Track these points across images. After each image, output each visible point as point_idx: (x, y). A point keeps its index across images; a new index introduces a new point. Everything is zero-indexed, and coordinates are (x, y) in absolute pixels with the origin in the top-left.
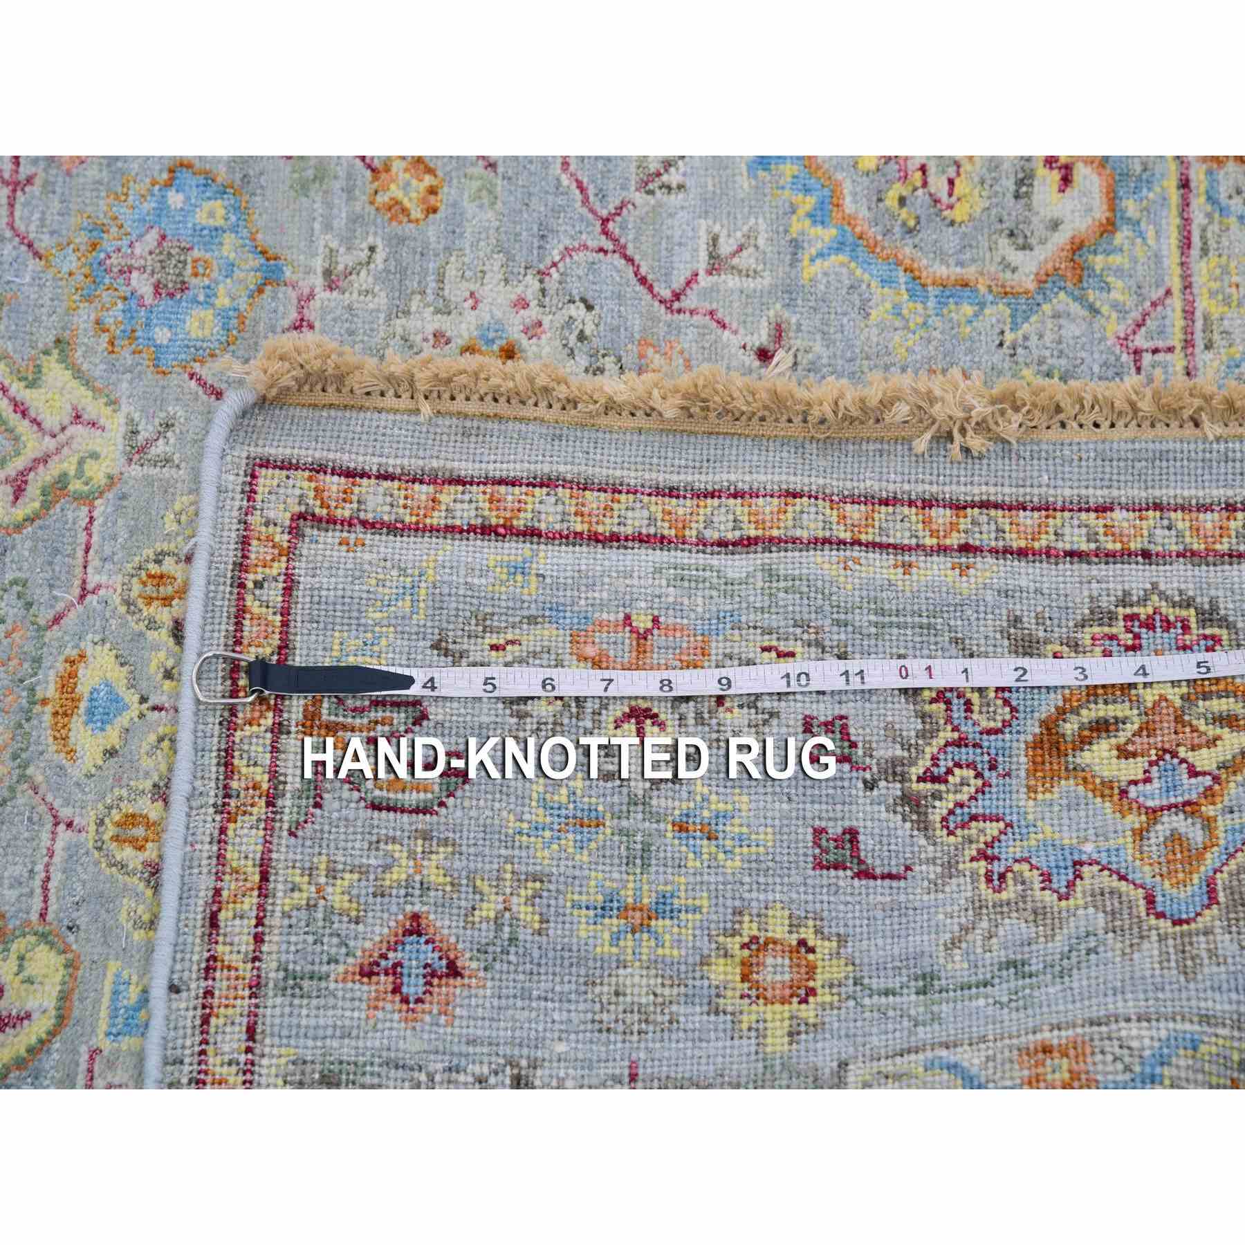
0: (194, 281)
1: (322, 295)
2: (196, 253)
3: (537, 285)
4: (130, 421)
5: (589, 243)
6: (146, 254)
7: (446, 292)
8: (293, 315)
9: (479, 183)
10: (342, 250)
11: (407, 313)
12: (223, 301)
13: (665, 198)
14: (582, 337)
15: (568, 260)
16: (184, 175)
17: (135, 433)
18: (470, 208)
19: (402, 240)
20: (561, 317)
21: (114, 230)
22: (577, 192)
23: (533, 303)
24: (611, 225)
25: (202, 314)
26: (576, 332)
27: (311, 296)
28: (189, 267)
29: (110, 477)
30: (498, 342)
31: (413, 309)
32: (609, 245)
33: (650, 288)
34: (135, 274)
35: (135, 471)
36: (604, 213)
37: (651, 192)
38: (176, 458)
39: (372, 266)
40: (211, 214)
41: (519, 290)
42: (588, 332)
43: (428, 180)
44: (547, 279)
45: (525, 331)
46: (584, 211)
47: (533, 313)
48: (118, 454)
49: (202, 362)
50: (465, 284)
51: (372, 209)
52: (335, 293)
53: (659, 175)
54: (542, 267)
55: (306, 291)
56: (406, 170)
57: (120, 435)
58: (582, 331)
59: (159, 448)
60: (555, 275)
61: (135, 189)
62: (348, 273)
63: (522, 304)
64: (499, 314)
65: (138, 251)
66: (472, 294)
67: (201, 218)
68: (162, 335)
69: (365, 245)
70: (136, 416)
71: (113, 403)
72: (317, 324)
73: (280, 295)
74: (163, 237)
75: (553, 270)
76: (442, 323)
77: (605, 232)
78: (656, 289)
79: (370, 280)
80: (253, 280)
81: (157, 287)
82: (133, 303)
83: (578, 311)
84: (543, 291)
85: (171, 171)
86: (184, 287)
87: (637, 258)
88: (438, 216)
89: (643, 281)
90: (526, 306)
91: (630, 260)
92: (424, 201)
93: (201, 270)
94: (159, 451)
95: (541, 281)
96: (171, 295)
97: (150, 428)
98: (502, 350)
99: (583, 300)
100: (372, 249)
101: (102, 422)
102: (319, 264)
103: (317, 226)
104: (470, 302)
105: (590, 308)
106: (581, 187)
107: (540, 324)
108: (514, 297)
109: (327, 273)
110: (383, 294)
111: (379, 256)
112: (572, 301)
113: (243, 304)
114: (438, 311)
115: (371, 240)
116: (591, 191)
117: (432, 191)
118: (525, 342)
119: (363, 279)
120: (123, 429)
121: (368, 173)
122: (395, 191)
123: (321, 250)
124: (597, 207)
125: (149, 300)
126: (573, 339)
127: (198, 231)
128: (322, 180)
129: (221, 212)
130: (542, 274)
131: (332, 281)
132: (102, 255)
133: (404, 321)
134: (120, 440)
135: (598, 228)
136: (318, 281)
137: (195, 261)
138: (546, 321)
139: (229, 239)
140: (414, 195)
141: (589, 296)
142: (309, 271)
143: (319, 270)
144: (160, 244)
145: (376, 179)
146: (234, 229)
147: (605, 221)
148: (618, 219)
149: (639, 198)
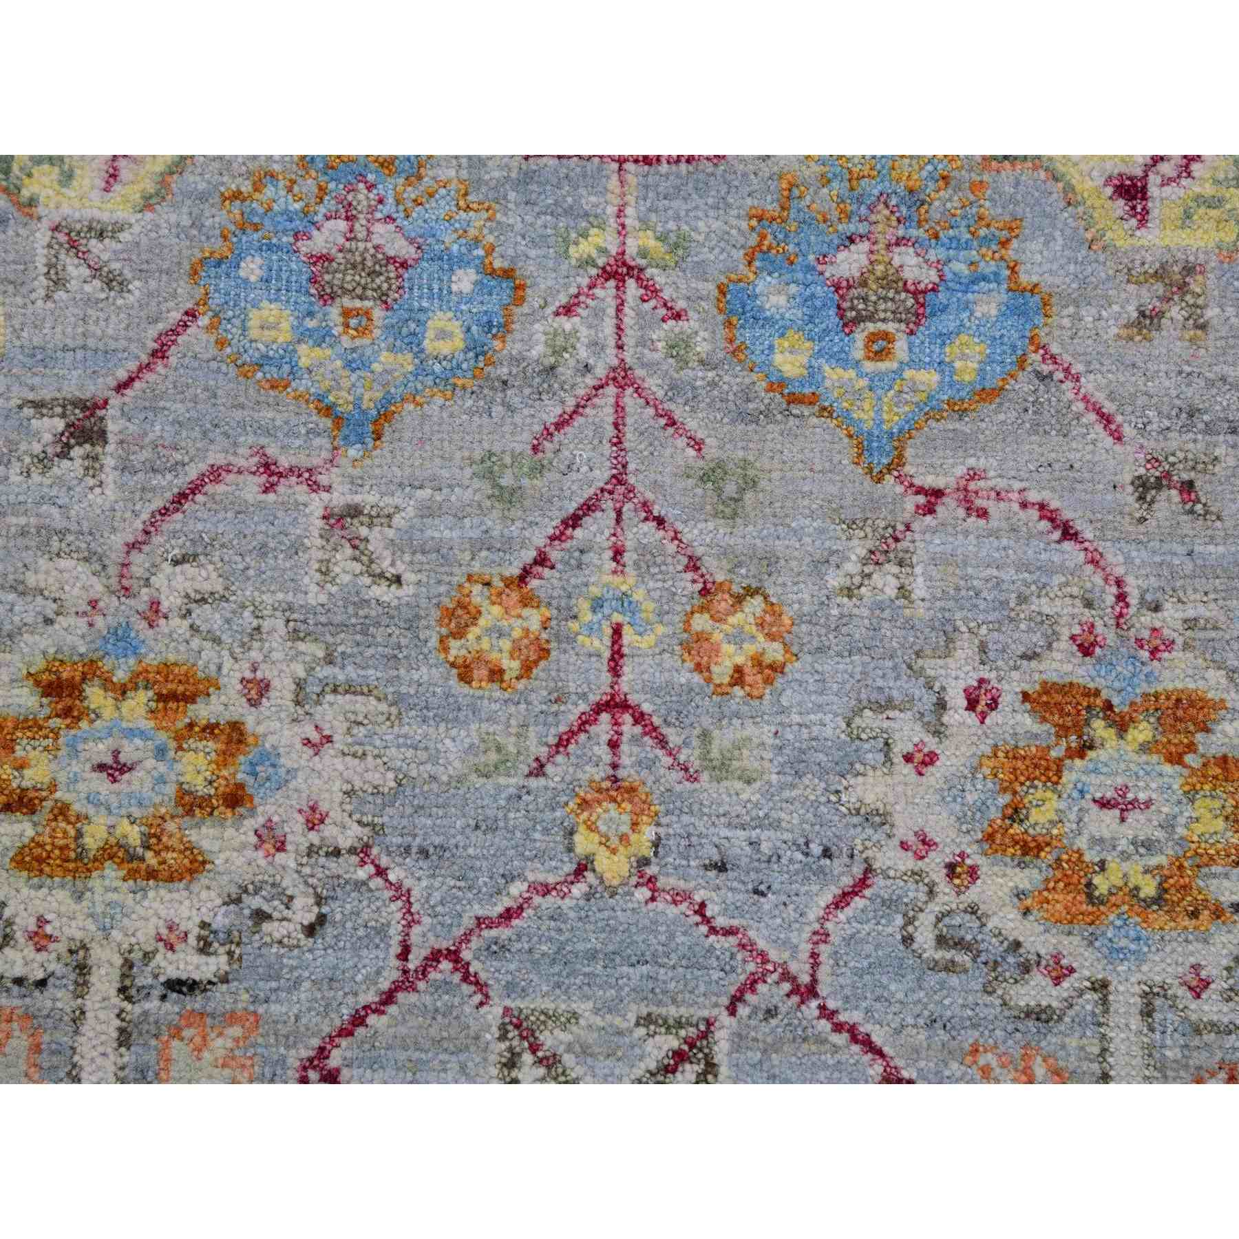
0: (334, 312)
1: (317, 504)
2: (378, 313)
3: (345, 843)
4: (119, 227)
5: (416, 930)
6: (376, 240)
7: (330, 698)
8: (284, 462)
9: (512, 749)
10: (391, 533)
11: (295, 636)
12: (306, 355)
13: (493, 1058)
14: (261, 916)
15: (388, 894)
16: (503, 292)
17: (101, 235)
18: (472, 733)
19: (411, 625)
20: (289, 882)
21: (411, 193)
22: (499, 909)
23: (314, 837)
24: (446, 965)
25: (285, 325)
26: (266, 908)
27: (315, 487)
28: (358, 303)
29: (32, 202)
30: (250, 780)
31: (302, 646)
32: (413, 963)
33: (345, 1032)
34: (342, 225)
35: (42, 236)
36: (466, 955)
37: (503, 1037)
38: (60, 295)
39: (367, 580)
40: (442, 335)
41: (336, 814)
42: (266, 927)
43: (512, 666)
44: (354, 859)
45: (269, 825)
46: (468, 922)
47: (298, 836)
48: (66, 210)
49: (210, 328)
50: (341, 726)
51: (459, 578)
52: (320, 523)
53: (534, 1049)
54: (375, 851)
55: (323, 479)
56: (527, 631)
57: (97, 214)
58: (269, 917)
59: (75, 270)
60: (362, 874)
61: (477, 220)
62: (356, 543)
63: (315, 819)
64: (298, 782)
65: (379, 228)
66: (329, 739)
67: (439, 320)
68: (252, 268)
69: (400, 568)
70: (125, 236)
71: (147, 204)
72: (271, 497)
73: (317, 441)
74: (404, 265)
75: (370, 869)
76: (283, 691)
77: (435, 957)
78: (344, 1042)
79: (346, 578)
80: (342, 399)
81: (325, 258)
82: (298, 224)
83: (304, 911)
84: (337, 853)
85: (508, 274)
86: (327, 297)
87: (392, 1009)
88: (454, 682)
89: (358, 1020)
90: (311, 826)
91: (388, 998)
92: (479, 658)
93: (353, 322)
94: (70, 268)
95: (352, 851)
96: (313, 280)
97: (105, 257)
98: (241, 786)
99: (322, 919)
100: (398, 580)
101: (117, 187)
102: (367, 498)
103: (425, 493)
104: (315, 737)
105: (310, 930)
106: (508, 915)
107: (281, 847)
108: (324, 807)
109: (354, 511)
110: (323, 598)
111: (381, 592)
112: (320, 900)
113: (302, 385)
114: (300, 685)
115: (409, 577)
116: (503, 933)
117: (496, 674)
118: (250, 824)
119: (345, 565)
120: (105, 217)
121: (516, 571)
122: (491, 614)
123: (388, 500)
124: (475, 943)
125: (304, 247)
126: (256, 902)
127: (418, 317)
128: (500, 498)
129: (445, 348)
130: (362, 851)
131: (338, 519)
132: (371, 177)
133: (282, 630)
134: (89, 213)
135: (444, 944)
136: (339, 498)
137: (367, 314)
138: (287, 859)
139: (407, 362)
140: (485, 644)
141: (329, 930)
142: (356, 484)
143: (358, 499)
144: (390, 260)
145: (508, 582)
146: (421, 370)
147: (453, 955)
148: (457, 977)
149: (493, 1013)
